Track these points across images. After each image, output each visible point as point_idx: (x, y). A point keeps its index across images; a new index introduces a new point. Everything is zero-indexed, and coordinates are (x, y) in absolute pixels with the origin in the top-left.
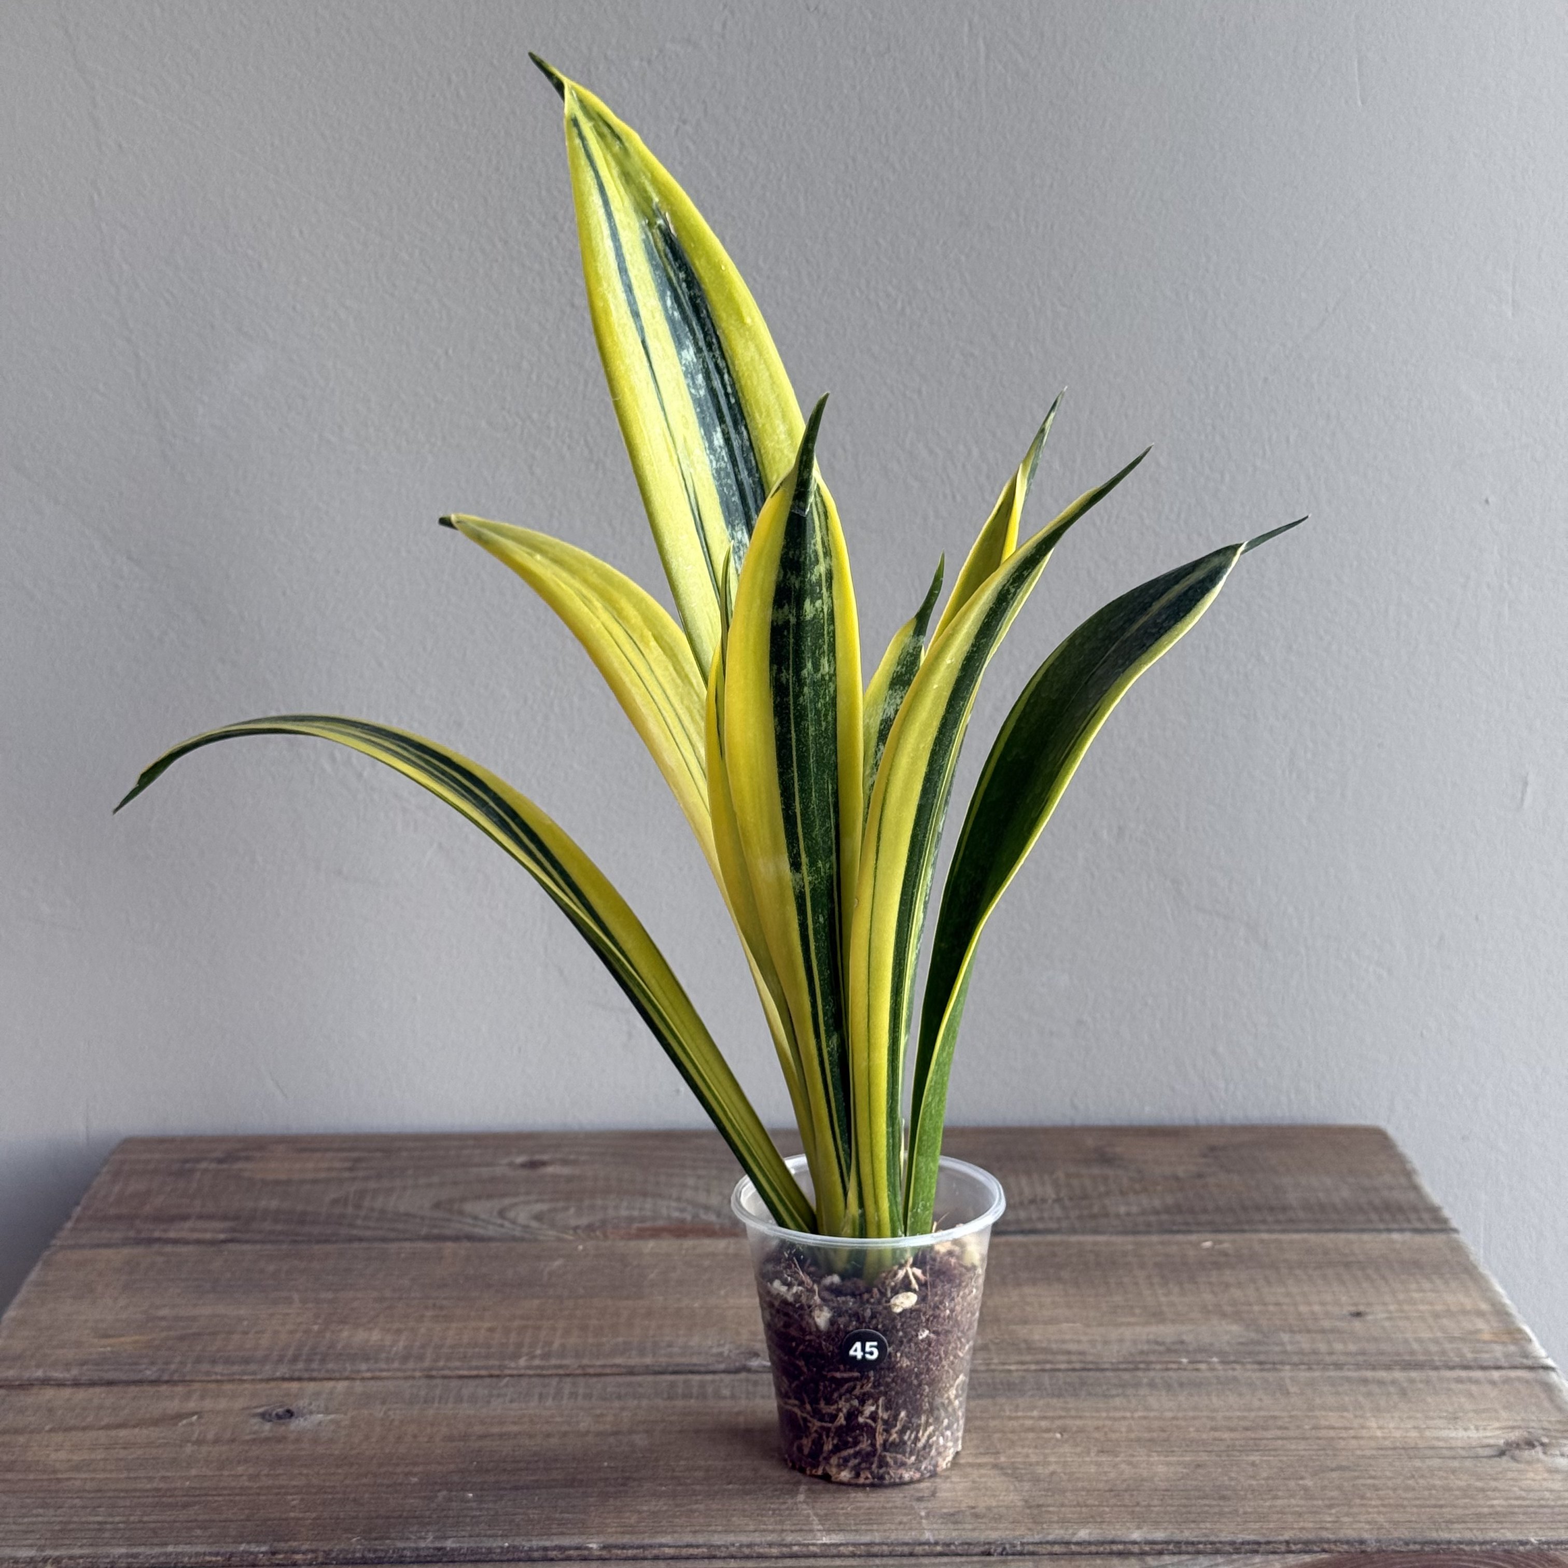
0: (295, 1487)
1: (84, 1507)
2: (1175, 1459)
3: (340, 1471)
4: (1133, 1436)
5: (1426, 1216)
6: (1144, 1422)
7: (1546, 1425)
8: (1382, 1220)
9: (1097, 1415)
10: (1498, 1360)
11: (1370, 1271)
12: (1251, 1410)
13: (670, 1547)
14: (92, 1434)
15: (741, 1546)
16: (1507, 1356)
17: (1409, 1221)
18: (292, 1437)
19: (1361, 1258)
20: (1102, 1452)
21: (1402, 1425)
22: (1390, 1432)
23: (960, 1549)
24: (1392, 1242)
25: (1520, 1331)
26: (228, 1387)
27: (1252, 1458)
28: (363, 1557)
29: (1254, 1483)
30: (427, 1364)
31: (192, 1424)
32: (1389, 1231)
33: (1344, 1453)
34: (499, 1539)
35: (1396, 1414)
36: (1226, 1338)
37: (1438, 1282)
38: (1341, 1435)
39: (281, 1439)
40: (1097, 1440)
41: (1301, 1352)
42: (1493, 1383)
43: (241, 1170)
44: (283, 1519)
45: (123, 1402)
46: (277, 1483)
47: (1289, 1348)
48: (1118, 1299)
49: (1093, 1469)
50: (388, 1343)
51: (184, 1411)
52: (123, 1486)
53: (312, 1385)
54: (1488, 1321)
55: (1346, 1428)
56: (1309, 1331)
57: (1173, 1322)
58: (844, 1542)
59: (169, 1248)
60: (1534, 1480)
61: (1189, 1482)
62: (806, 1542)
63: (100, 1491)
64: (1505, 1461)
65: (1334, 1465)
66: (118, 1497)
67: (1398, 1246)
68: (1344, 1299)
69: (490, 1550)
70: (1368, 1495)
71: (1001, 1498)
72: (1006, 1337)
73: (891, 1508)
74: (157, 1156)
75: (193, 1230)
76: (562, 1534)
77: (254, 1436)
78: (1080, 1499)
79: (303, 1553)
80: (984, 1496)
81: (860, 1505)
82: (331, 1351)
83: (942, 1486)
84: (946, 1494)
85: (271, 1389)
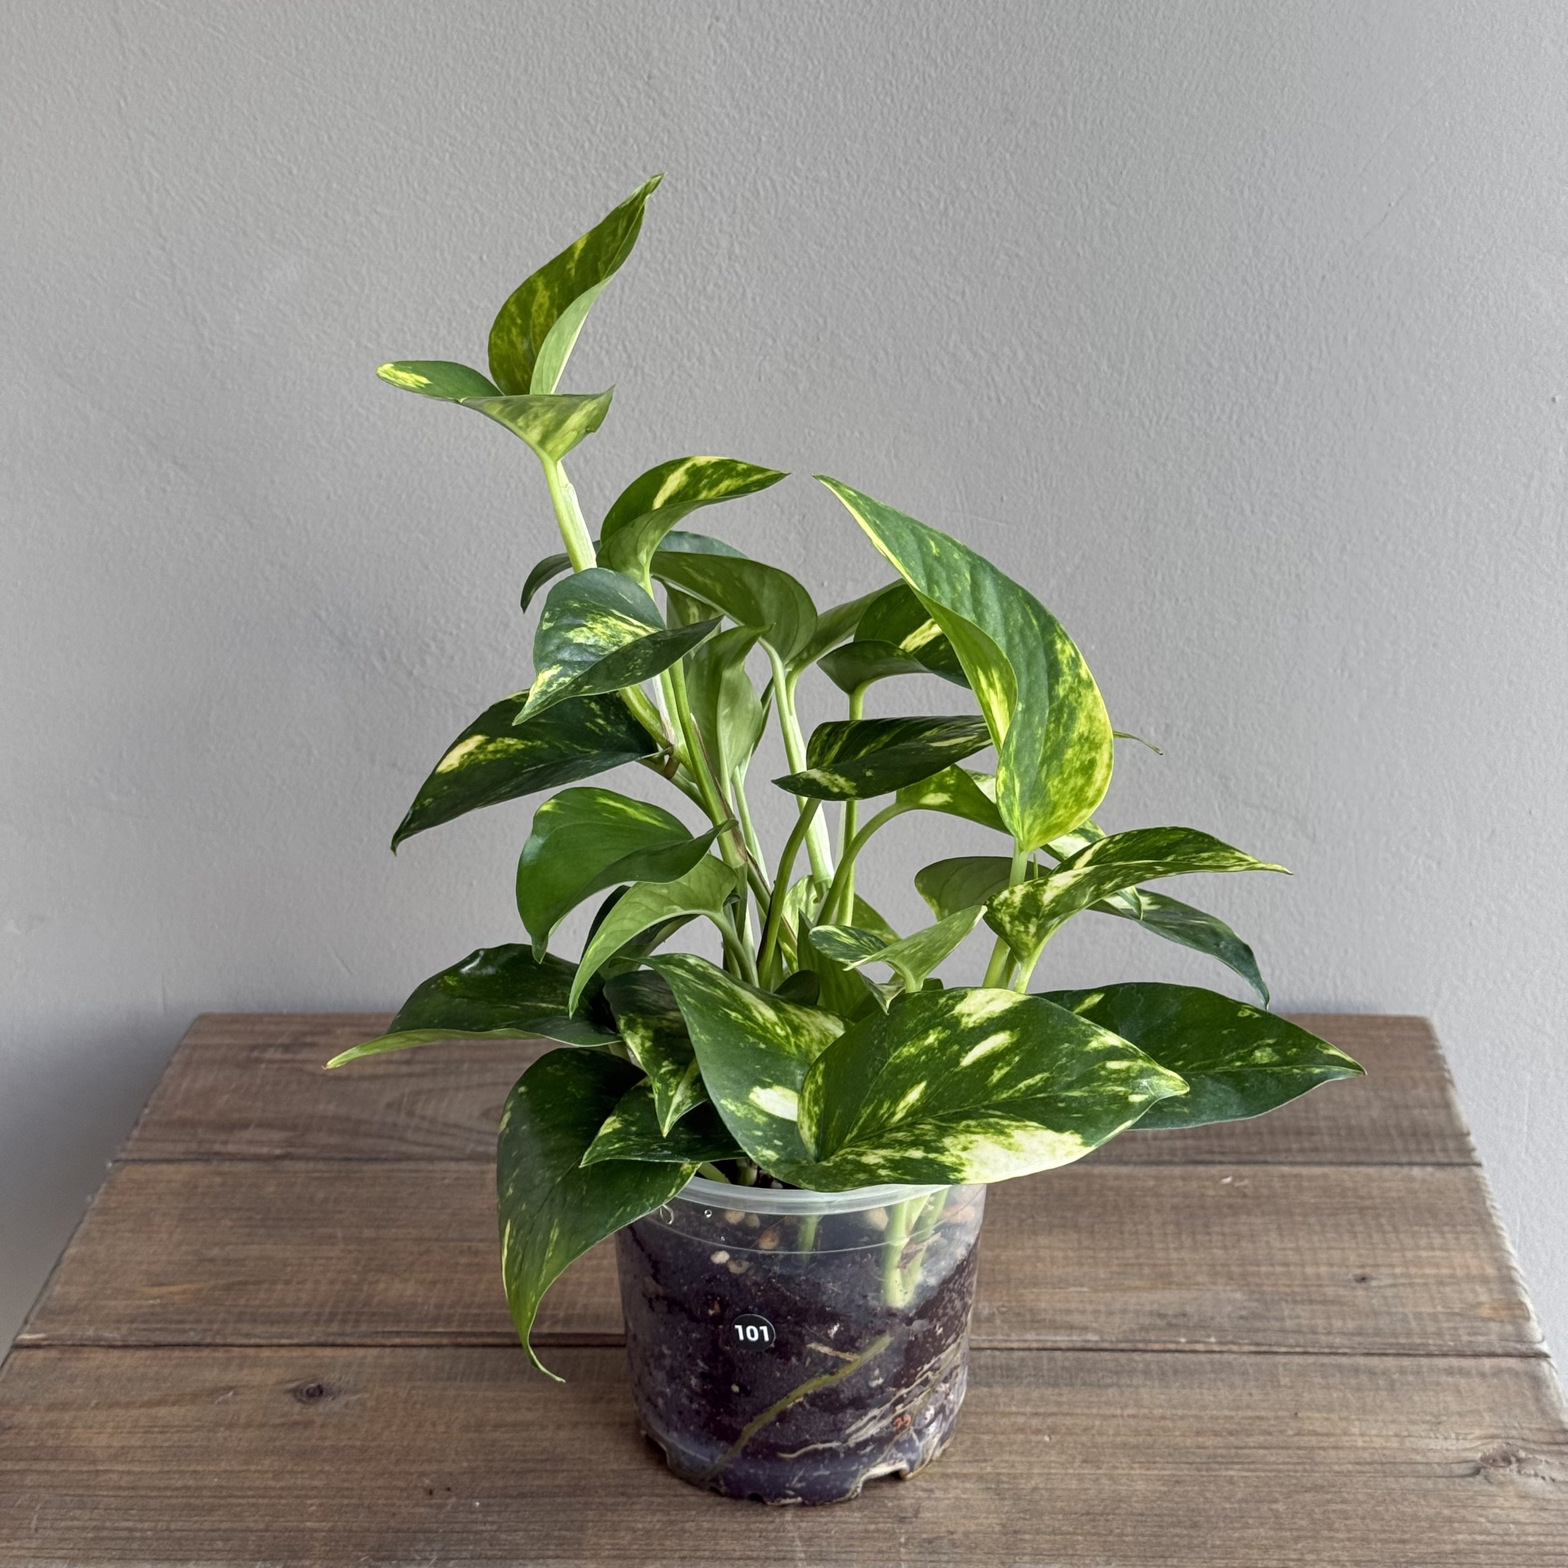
0: (316, 1487)
1: (117, 1509)
2: (1156, 1472)
3: (358, 1469)
4: (1119, 1439)
5: (1451, 1144)
6: (1132, 1422)
7: (1527, 1434)
8: (1407, 1151)
9: (1087, 1411)
10: (1491, 1343)
11: (1383, 1220)
12: (1238, 1408)
14: (134, 1412)
16: (1503, 1338)
17: (1432, 1151)
18: (319, 1420)
19: (1378, 1201)
20: (1085, 1461)
21: (1384, 1432)
22: (1371, 1441)
24: (1411, 1179)
25: (1521, 1305)
26: (266, 1353)
27: (1231, 1473)
29: (1228, 1506)
31: (226, 1402)
32: (1411, 1164)
33: (1322, 1468)
35: (1380, 1418)
36: (1228, 1309)
37: (1449, 1236)
38: (1322, 1444)
39: (308, 1424)
40: (1083, 1445)
41: (1299, 1332)
42: (1482, 1375)
43: (304, 1062)
44: (299, 1531)
45: (166, 1371)
46: (299, 1482)
47: (1289, 1323)
48: (1129, 1253)
49: (1074, 1484)
50: (420, 1300)
51: (223, 1385)
52: (157, 1483)
53: (345, 1352)
54: (1490, 1291)
55: (1328, 1435)
56: (1311, 1302)
57: (1180, 1285)
59: (226, 1167)
60: (1502, 1508)
61: (1165, 1505)
63: (133, 1488)
64: (1478, 1483)
65: (1309, 1485)
66: (151, 1497)
67: (1416, 1186)
68: (1352, 1258)
70: (1337, 1525)
72: (1014, 1304)
73: (874, 1532)
74: (228, 1041)
75: (251, 1142)
77: (282, 1420)
78: (1057, 1525)
80: (964, 1517)
81: (844, 1526)
82: (366, 1309)
83: (926, 1503)
84: (928, 1515)
85: (307, 1357)
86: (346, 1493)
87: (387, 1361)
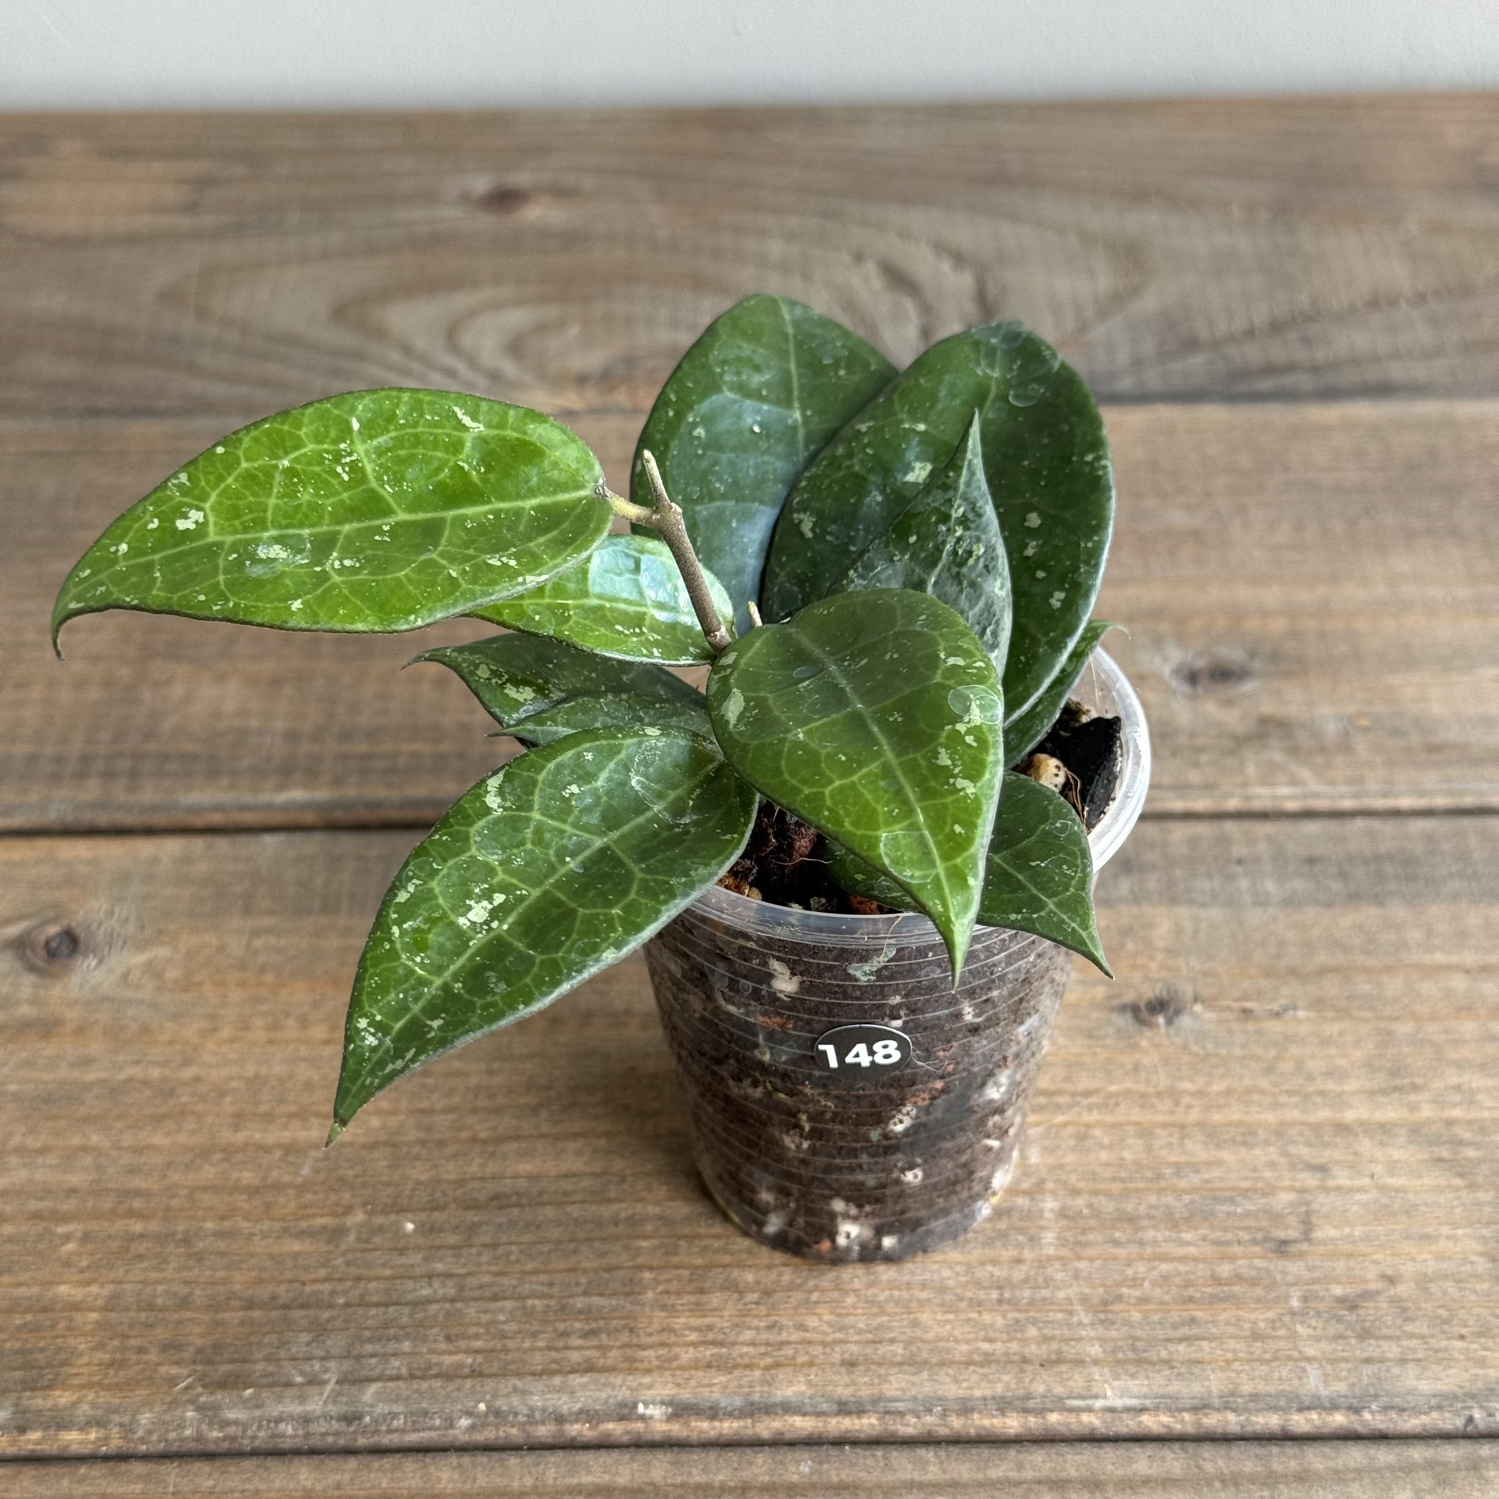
0: (74, 1191)
3: (158, 1139)
15: (945, 1410)
23: (1380, 1422)
28: (199, 1438)
34: (469, 1383)
39: (50, 1027)
44: (44, 1310)
46: (39, 1176)
50: (254, 723)
53: (115, 847)
58: (1147, 1402)
62: (1076, 1400)
69: (450, 1421)
71: (1442, 1245)
72: (1381, 709)
73: (1229, 1282)
76: (591, 1367)
79: (82, 1429)
80: (1407, 1238)
81: (1164, 1267)
82: (152, 746)
83: (1322, 1202)
84: (1332, 1232)
85: (38, 862)
86: (137, 1204)
87: (202, 868)
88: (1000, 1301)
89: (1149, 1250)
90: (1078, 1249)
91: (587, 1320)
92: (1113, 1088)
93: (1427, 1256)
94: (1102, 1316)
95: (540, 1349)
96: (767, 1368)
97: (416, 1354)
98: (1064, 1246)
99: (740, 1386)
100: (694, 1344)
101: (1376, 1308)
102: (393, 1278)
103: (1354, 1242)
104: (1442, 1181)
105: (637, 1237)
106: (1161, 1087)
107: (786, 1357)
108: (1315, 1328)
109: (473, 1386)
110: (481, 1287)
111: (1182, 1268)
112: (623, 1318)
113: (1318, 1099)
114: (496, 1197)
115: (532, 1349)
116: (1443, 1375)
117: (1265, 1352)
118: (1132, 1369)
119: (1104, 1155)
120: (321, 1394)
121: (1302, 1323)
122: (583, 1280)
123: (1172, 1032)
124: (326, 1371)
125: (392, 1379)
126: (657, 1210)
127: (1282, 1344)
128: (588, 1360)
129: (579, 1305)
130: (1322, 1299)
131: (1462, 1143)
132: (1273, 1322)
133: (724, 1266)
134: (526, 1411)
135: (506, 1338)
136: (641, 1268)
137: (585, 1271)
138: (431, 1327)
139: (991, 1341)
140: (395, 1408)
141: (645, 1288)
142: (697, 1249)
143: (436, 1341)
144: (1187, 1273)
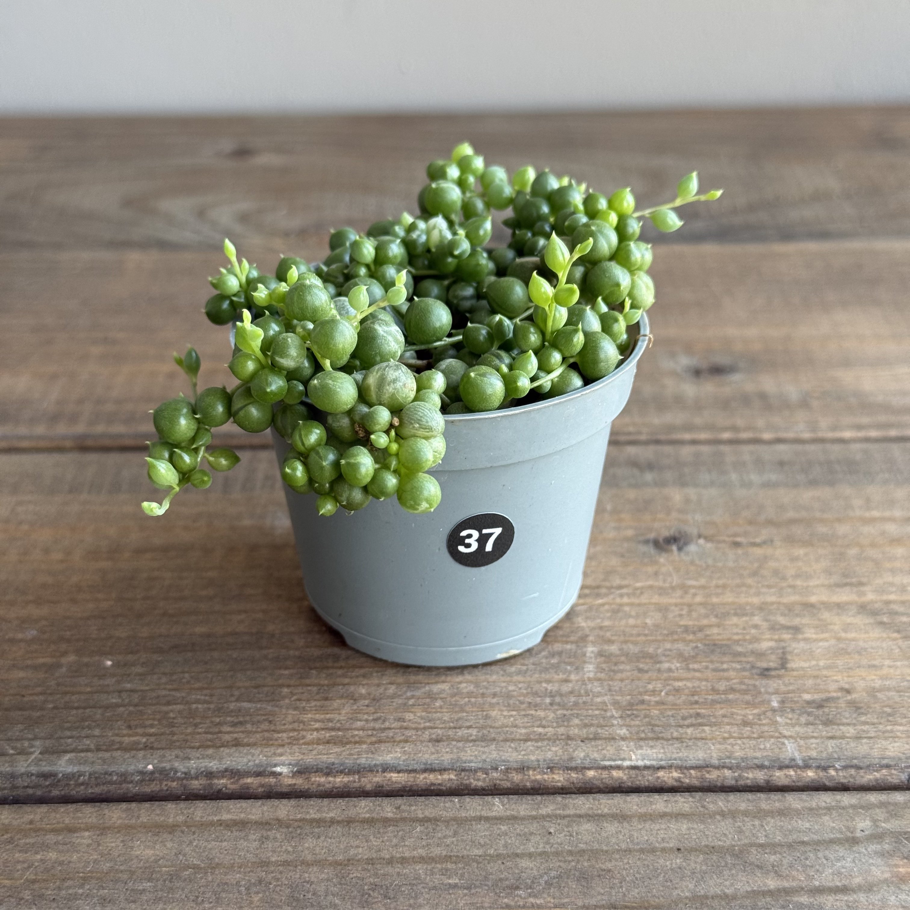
13: (399, 772)
15: (508, 770)
23: (843, 777)
30: (80, 429)
34: (141, 754)
58: (663, 763)
62: (607, 763)
69: (124, 777)
71: (885, 671)
76: (237, 744)
88: (551, 704)
89: (665, 675)
90: (612, 674)
91: (237, 716)
92: (639, 585)
93: (874, 677)
94: (629, 712)
95: (199, 733)
96: (372, 743)
97: (103, 736)
98: (601, 672)
99: (351, 754)
100: (317, 730)
101: (837, 708)
102: (91, 693)
103: (819, 670)
104: (885, 635)
105: (280, 668)
106: (674, 584)
107: (387, 737)
108: (791, 719)
109: (144, 755)
110: (158, 697)
111: (689, 684)
112: (264, 715)
113: (789, 590)
114: (175, 647)
115: (193, 734)
116: (890, 747)
117: (753, 733)
118: (651, 743)
119: (631, 621)
120: (27, 760)
121: (781, 716)
122: (236, 693)
123: (682, 554)
124: (32, 746)
125: (82, 751)
126: (297, 653)
127: (766, 728)
128: (236, 739)
129: (232, 708)
130: (797, 702)
131: (897, 613)
132: (759, 715)
133: (344, 685)
134: (183, 770)
135: (173, 727)
136: (282, 686)
137: (239, 688)
138: (118, 721)
139: (544, 727)
140: (82, 768)
141: (284, 698)
142: (324, 675)
143: (119, 729)
144: (694, 687)
